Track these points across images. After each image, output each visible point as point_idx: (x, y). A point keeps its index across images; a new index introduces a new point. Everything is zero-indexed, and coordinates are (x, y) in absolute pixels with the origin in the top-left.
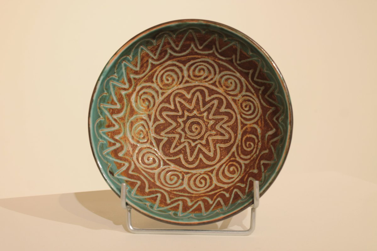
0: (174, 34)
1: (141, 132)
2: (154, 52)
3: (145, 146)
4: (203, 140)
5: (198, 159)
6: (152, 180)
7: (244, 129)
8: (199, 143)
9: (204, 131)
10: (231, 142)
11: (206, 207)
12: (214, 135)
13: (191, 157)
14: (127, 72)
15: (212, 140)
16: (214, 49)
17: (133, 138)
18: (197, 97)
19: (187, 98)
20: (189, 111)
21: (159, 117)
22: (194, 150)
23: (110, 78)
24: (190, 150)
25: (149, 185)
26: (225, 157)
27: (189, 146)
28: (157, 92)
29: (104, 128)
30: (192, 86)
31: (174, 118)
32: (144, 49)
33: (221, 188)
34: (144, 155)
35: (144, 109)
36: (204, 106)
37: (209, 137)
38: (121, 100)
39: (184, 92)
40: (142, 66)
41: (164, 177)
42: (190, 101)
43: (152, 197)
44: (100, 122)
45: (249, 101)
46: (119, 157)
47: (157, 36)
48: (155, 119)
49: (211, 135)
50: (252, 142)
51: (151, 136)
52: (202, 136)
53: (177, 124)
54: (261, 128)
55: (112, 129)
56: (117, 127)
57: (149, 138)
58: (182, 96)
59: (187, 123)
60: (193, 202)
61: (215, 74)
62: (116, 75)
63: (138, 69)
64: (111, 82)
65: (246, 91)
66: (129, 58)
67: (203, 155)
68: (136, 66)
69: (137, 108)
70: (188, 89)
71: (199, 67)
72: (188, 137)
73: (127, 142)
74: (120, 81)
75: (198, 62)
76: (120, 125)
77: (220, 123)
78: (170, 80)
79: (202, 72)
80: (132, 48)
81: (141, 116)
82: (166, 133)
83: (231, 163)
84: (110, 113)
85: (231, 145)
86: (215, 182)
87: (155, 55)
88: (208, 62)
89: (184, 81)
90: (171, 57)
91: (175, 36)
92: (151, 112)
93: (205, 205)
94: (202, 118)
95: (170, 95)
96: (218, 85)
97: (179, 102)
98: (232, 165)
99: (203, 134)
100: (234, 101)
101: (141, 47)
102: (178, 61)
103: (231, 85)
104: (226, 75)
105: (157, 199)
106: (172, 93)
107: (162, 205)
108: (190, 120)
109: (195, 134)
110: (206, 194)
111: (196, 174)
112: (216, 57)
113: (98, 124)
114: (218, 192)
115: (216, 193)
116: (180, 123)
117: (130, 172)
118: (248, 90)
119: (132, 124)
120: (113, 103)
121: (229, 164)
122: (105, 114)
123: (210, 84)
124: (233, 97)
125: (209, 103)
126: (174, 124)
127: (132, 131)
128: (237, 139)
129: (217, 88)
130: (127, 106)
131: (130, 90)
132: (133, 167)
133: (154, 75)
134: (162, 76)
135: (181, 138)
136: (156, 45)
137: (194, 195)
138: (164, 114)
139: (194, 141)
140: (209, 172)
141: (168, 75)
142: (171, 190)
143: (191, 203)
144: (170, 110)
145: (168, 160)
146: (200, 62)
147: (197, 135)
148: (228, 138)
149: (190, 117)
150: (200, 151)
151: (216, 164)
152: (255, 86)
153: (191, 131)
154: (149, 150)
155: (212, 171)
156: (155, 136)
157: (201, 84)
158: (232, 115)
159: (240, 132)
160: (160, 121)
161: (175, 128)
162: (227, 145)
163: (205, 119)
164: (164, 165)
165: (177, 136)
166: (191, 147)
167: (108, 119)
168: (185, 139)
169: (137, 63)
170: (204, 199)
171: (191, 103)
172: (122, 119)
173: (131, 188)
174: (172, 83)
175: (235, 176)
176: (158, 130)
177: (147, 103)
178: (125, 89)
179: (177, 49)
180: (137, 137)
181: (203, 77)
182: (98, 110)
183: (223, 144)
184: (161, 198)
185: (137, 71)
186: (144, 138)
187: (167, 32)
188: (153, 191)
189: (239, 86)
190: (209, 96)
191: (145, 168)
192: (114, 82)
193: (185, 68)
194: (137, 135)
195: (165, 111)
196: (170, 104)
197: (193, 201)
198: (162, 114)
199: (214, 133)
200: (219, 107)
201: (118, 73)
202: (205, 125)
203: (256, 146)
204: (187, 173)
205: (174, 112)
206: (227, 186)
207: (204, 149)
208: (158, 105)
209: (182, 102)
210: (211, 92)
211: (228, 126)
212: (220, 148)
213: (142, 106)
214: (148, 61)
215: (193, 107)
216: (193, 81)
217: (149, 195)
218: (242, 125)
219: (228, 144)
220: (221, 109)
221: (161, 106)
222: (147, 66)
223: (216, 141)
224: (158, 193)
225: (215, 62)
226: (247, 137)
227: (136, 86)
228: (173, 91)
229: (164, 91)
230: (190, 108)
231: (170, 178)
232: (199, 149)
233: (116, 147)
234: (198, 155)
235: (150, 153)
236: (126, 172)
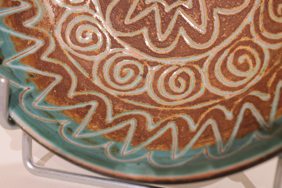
3: (80, 9)
5: (175, 36)
6: (86, 75)
8: (179, 6)
10: (243, 5)
11: (181, 136)
13: (163, 33)
22: (170, 20)
24: (162, 19)
25: (78, 84)
26: (228, 35)
27: (160, 12)
33: (216, 97)
34: (76, 27)
41: (110, 70)
43: (77, 109)
46: (25, 28)
60: (158, 124)
67: (186, 30)
83: (241, 47)
85: (243, 11)
86: (205, 84)
93: (180, 133)
98: (243, 52)
105: (87, 113)
107: (94, 127)
110: (185, 108)
111: (171, 66)
114: (210, 106)
115: (206, 108)
117: (44, 58)
121: (237, 49)
132: (52, 48)
137: (161, 109)
139: (170, 1)
140: (195, 63)
142: (119, 96)
143: (153, 125)
150: (181, 21)
151: (210, 48)
154: (87, 18)
155: (201, 63)
162: (236, 10)
164: (112, 47)
166: (163, 15)
170: (180, 119)
173: (37, 87)
175: (249, 74)
183: (228, 8)
184: (97, 110)
188: (84, 95)
191: (76, 51)
197: (158, 120)
204: (155, 64)
206: (230, 95)
207: (188, 19)
212: (221, 16)
217: (73, 104)
219: (238, 8)
223: (213, 2)
224: (94, 99)
231: (121, 72)
232: (178, 18)
233: (19, 9)
234: (176, 30)
235: (89, 23)
236: (35, 57)
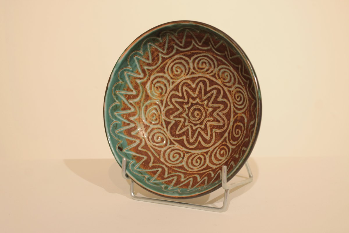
0: (176, 33)
1: (154, 115)
2: (162, 47)
3: (156, 126)
4: (202, 125)
5: (197, 141)
6: (158, 157)
7: (236, 117)
8: (199, 127)
9: (204, 117)
10: (224, 128)
11: (193, 183)
12: (212, 121)
13: (192, 139)
14: (140, 64)
15: (210, 125)
16: (211, 45)
17: (146, 119)
18: (200, 86)
19: (192, 88)
20: (194, 99)
21: (169, 103)
22: (195, 133)
23: (123, 69)
24: (192, 132)
25: (154, 161)
26: (218, 141)
27: (191, 129)
28: (169, 81)
29: (119, 110)
30: (196, 77)
31: (181, 104)
32: (152, 45)
33: (211, 168)
34: (154, 134)
35: (158, 95)
36: (205, 95)
37: (207, 123)
38: (136, 87)
39: (190, 82)
40: (153, 60)
41: (168, 155)
42: (194, 90)
43: (153, 171)
44: (116, 106)
45: (240, 92)
46: (132, 135)
47: (161, 35)
48: (166, 104)
49: (209, 121)
50: (240, 129)
51: (162, 119)
52: (202, 121)
53: (183, 110)
54: (247, 117)
55: (128, 112)
56: (133, 110)
57: (161, 120)
58: (188, 85)
59: (191, 109)
60: (186, 178)
61: (215, 67)
62: (129, 66)
63: (150, 62)
64: (126, 73)
65: (238, 84)
66: (140, 52)
67: (201, 138)
68: (148, 59)
69: (151, 94)
70: (193, 79)
71: (202, 61)
72: (190, 121)
73: (141, 122)
74: (134, 72)
75: (201, 56)
76: (136, 108)
77: (217, 111)
78: (179, 70)
79: (204, 65)
80: (141, 45)
81: (154, 101)
82: (174, 117)
83: (222, 147)
84: (126, 98)
85: (224, 131)
86: (207, 162)
87: (164, 50)
88: (208, 57)
89: (190, 73)
90: (178, 52)
91: (176, 34)
92: (163, 98)
94: (202, 105)
95: (179, 84)
96: (217, 77)
97: (186, 91)
98: (223, 149)
99: (202, 120)
100: (229, 91)
101: (149, 43)
102: (184, 55)
103: (227, 77)
104: (223, 68)
105: (156, 173)
106: (180, 83)
107: (159, 179)
108: (193, 107)
109: (196, 119)
110: (198, 172)
111: (194, 154)
112: (214, 52)
113: (113, 107)
114: (207, 172)
115: (205, 172)
116: (185, 109)
117: (140, 148)
118: (239, 83)
119: (147, 107)
120: (128, 89)
121: (221, 147)
122: (121, 99)
123: (210, 76)
124: (228, 89)
125: (209, 92)
126: (181, 110)
127: (146, 114)
128: (230, 125)
129: (216, 80)
130: (143, 93)
131: (145, 79)
132: (143, 144)
133: (165, 66)
134: (172, 68)
135: (185, 122)
136: (163, 42)
137: (188, 172)
138: (174, 100)
139: (195, 125)
140: (205, 153)
141: (177, 67)
142: (172, 167)
143: (184, 179)
144: (179, 97)
145: (174, 140)
146: (202, 56)
147: (198, 120)
148: (222, 125)
149: (194, 104)
150: (199, 134)
151: (211, 146)
152: (244, 80)
153: (194, 117)
154: (159, 131)
155: (207, 153)
156: (165, 119)
157: (204, 75)
158: (227, 104)
159: (232, 120)
160: (170, 106)
161: (181, 113)
162: (222, 130)
163: (205, 107)
164: (170, 144)
165: (182, 120)
167: (124, 103)
168: (188, 123)
169: (148, 57)
170: (195, 177)
171: (195, 92)
172: (138, 103)
173: (136, 162)
174: (181, 74)
175: (223, 158)
176: (168, 114)
177: (160, 90)
178: (140, 79)
179: (182, 45)
180: (150, 119)
181: (205, 70)
182: (114, 96)
183: (218, 129)
184: (161, 172)
185: (150, 64)
186: (156, 120)
187: (168, 31)
188: (156, 166)
189: (233, 78)
190: (210, 86)
191: (154, 145)
192: (129, 72)
193: (190, 61)
194: (150, 117)
195: (174, 97)
196: (178, 92)
197: (186, 177)
198: (172, 100)
199: (211, 119)
200: (217, 97)
201: (131, 65)
202: (205, 111)
203: (242, 133)
204: (188, 153)
205: (182, 99)
206: (216, 167)
207: (203, 133)
208: (169, 93)
209: (188, 91)
210: (212, 83)
211: (223, 114)
212: (216, 133)
213: (156, 92)
214: (158, 55)
215: (197, 95)
216: (197, 73)
217: (151, 169)
218: (234, 114)
220: (219, 98)
221: (172, 93)
222: (158, 59)
223: (213, 126)
224: (160, 168)
225: (214, 57)
226: (237, 125)
227: (150, 76)
228: (181, 81)
229: (174, 81)
230: (194, 96)
231: (173, 156)
232: (198, 132)
233: (130, 127)
234: (197, 138)
235: (160, 133)
236: (136, 148)
